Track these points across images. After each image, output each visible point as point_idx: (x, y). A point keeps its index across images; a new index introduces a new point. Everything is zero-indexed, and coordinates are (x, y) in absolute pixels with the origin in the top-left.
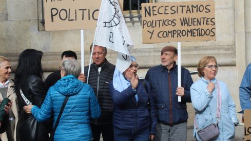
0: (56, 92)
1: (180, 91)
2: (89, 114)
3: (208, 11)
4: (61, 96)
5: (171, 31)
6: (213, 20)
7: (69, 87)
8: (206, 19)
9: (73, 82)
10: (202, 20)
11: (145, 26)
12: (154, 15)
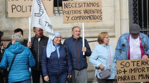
0: (9, 52)
1: (84, 49)
2: (28, 64)
3: (98, 6)
4: (12, 54)
5: (79, 17)
6: (101, 11)
7: (16, 49)
8: (97, 10)
9: (18, 46)
10: (95, 11)
11: (65, 13)
12: (69, 8)
